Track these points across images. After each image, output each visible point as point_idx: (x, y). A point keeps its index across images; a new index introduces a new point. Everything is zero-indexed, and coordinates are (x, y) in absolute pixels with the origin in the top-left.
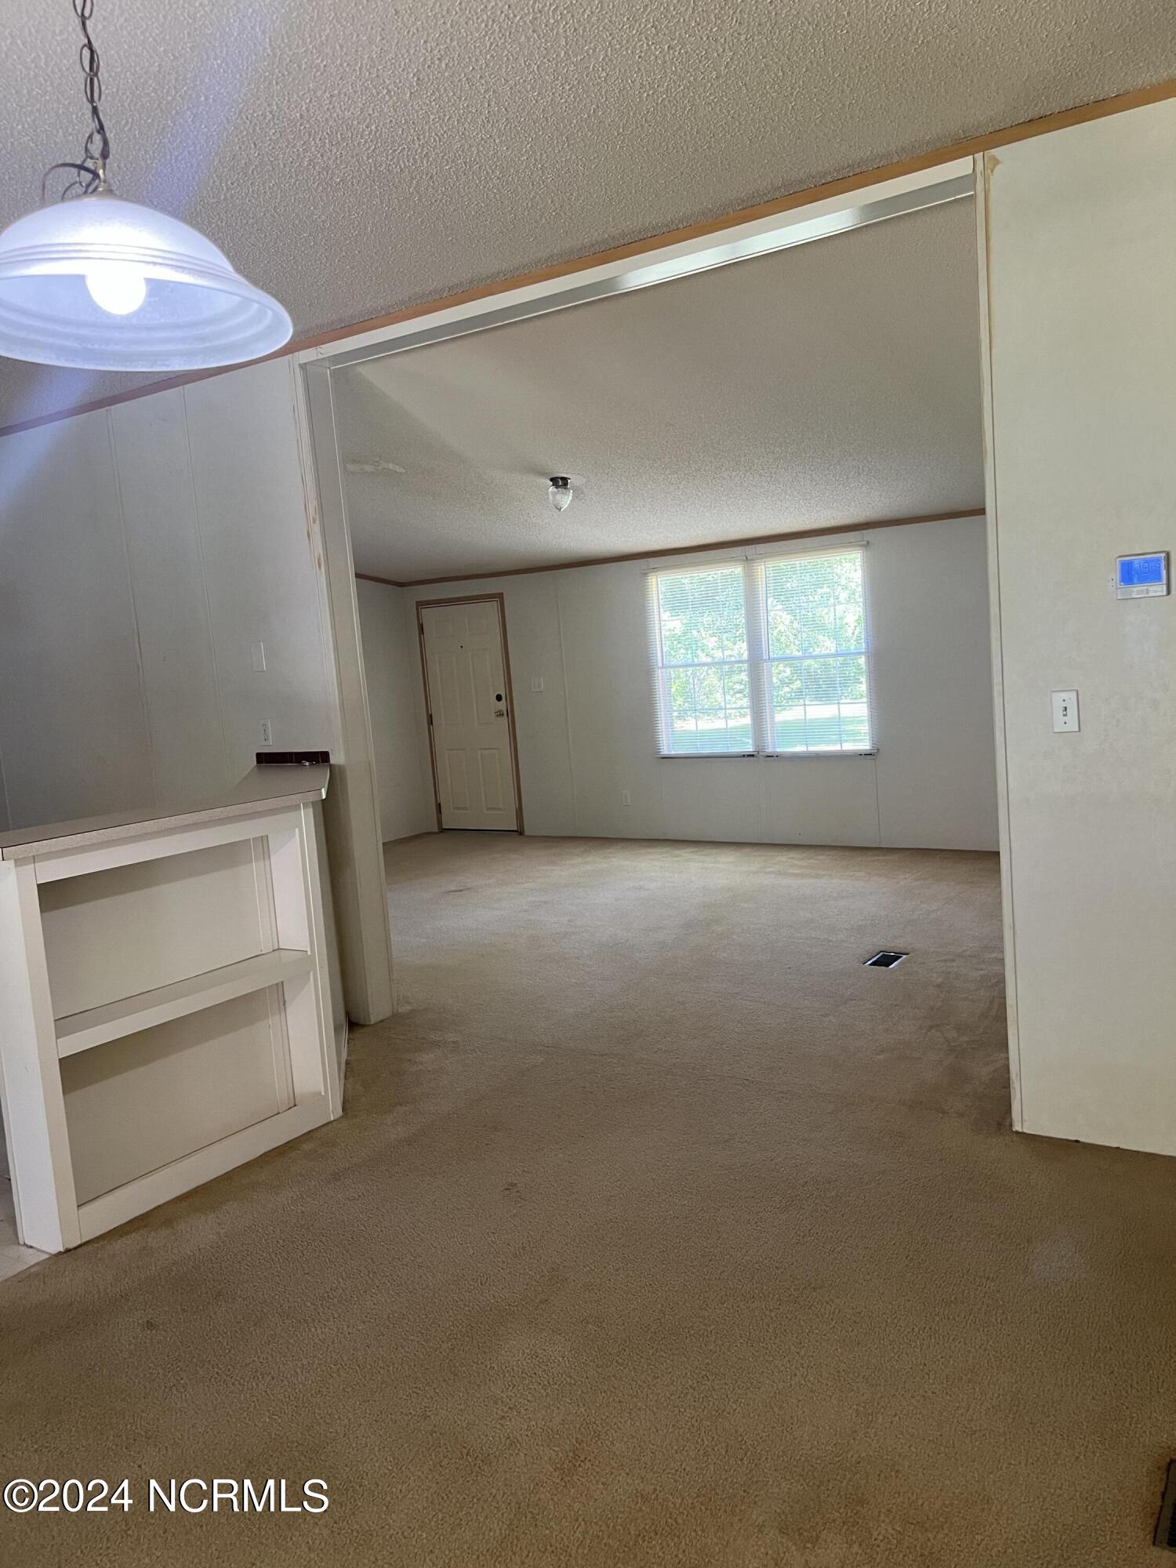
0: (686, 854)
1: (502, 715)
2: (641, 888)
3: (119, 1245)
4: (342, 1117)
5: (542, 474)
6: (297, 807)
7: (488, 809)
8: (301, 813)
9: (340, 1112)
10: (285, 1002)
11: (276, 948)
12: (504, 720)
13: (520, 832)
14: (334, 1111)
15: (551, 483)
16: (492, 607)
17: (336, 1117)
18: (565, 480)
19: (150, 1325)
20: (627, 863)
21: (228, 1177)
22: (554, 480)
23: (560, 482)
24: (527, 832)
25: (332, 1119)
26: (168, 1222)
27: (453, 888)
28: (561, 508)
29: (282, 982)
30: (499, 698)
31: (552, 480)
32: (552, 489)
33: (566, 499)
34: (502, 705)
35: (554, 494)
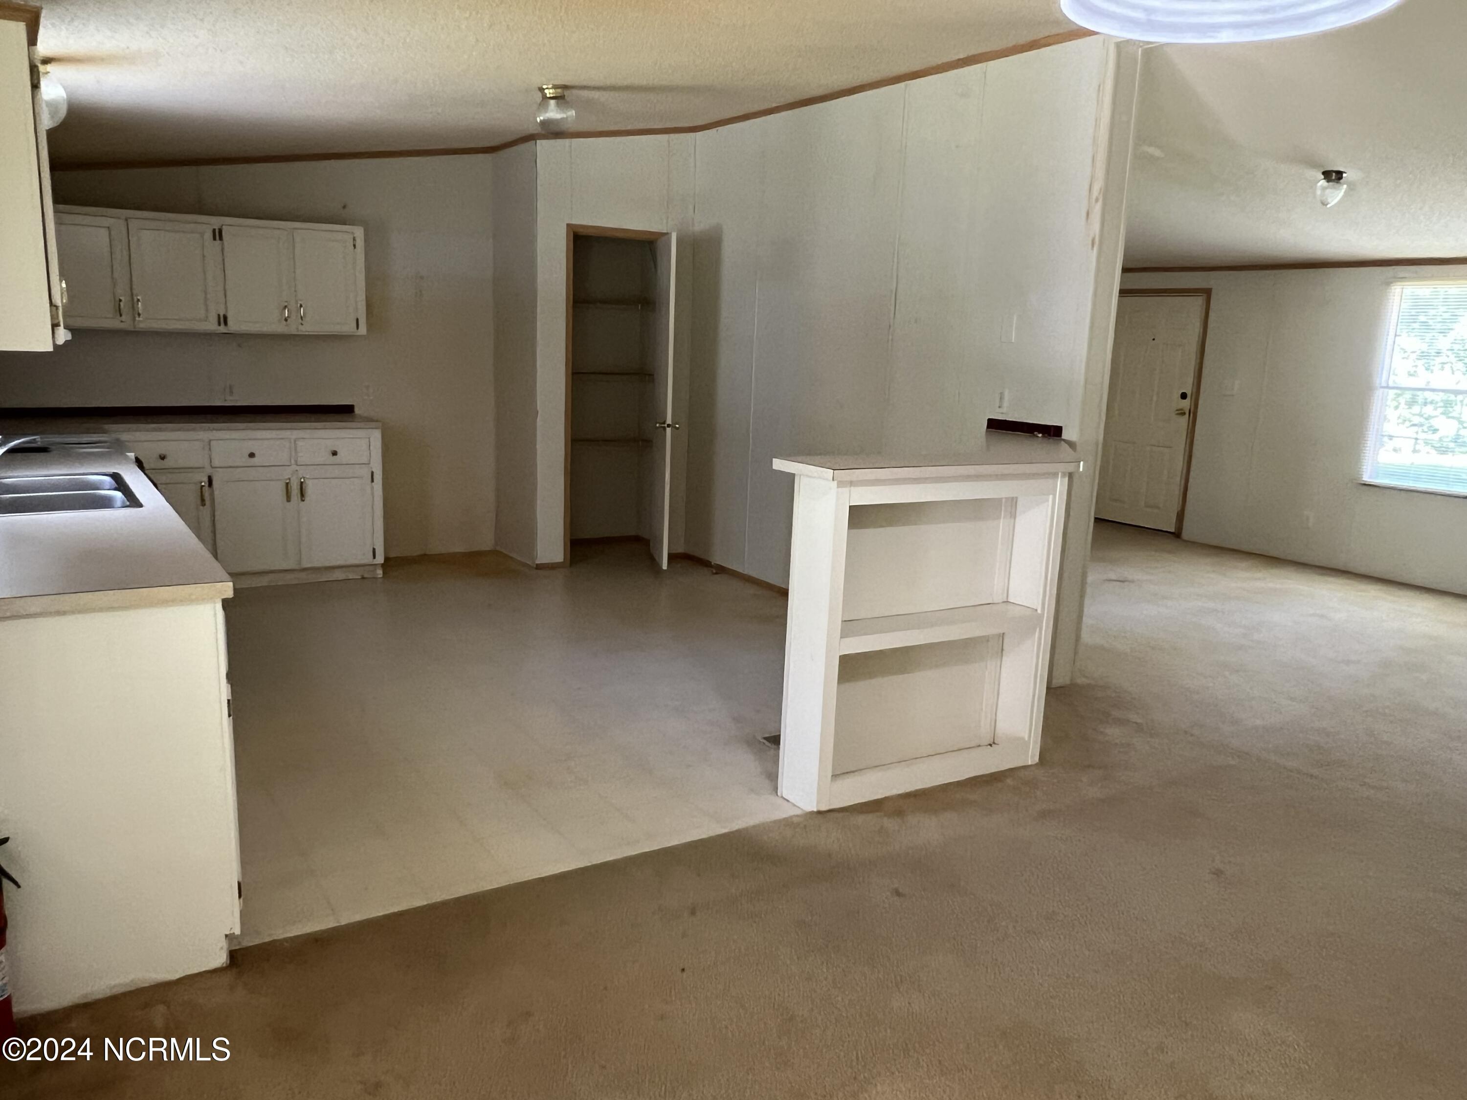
0: (1372, 591)
1: (1184, 414)
2: (1322, 616)
3: (859, 819)
4: (1036, 764)
5: (1312, 164)
6: (1055, 475)
7: (1147, 506)
8: (1057, 481)
9: (1037, 759)
10: (1002, 650)
11: (1006, 600)
12: (1184, 421)
13: (1177, 535)
14: (1032, 757)
15: (1323, 177)
16: (1196, 304)
17: (1032, 764)
18: (1339, 175)
19: (897, 893)
20: (1301, 587)
21: (945, 788)
22: (1327, 175)
23: (1334, 176)
24: (1185, 535)
25: (1030, 763)
26: (899, 813)
27: (1114, 577)
28: (1327, 204)
29: (1003, 634)
30: (1184, 396)
31: (1324, 173)
32: (1323, 183)
33: (1336, 195)
34: (1186, 404)
35: (1324, 189)
